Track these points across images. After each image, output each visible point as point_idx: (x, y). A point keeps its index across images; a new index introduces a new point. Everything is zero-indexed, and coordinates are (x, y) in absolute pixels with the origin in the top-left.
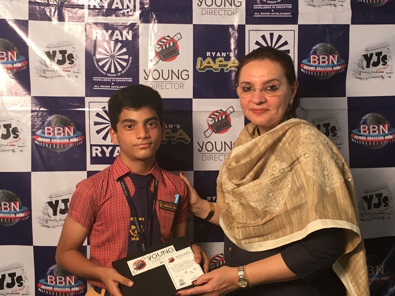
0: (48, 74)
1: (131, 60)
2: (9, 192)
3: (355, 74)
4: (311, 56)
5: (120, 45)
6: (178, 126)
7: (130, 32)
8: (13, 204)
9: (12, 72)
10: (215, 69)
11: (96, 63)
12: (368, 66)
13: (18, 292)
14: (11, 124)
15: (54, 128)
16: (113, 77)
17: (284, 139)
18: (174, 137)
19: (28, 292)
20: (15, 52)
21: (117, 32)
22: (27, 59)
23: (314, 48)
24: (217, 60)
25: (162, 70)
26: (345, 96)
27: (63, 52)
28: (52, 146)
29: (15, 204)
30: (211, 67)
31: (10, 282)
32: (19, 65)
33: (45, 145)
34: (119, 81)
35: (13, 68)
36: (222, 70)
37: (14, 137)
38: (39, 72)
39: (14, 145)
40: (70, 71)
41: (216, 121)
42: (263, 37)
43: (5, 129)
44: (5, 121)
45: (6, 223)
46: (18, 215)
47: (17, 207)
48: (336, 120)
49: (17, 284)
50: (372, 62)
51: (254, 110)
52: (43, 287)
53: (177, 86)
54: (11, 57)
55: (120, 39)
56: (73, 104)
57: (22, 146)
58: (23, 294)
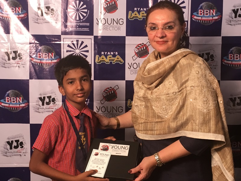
0: (39, 21)
3: (228, 22)
4: (199, 10)
5: (82, 3)
6: (117, 53)
8: (18, 98)
10: (140, 19)
11: (67, 14)
12: (236, 17)
13: (20, 151)
14: (17, 51)
15: (42, 54)
18: (114, 60)
19: (26, 151)
20: (20, 8)
22: (27, 12)
23: (201, 5)
24: (141, 13)
25: (107, 19)
26: (220, 36)
27: (48, 8)
29: (19, 98)
30: (137, 17)
31: (16, 145)
32: (22, 16)
35: (19, 17)
36: (144, 19)
37: (19, 59)
38: (34, 20)
39: (19, 64)
41: (140, 50)
43: (14, 54)
44: (14, 49)
45: (14, 110)
46: (21, 105)
47: (20, 100)
48: (214, 51)
49: (20, 146)
50: (238, 14)
51: (157, 42)
53: (116, 29)
54: (18, 11)
56: (54, 39)
57: (24, 64)
58: (23, 153)
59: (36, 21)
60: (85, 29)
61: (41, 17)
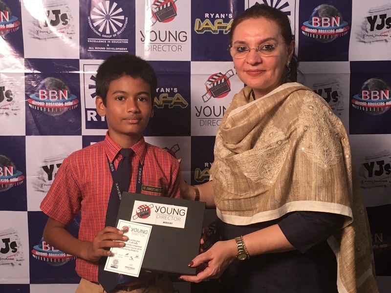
0: (41, 35)
1: (127, 20)
2: (2, 156)
3: (359, 37)
4: (313, 18)
5: (115, 4)
6: (176, 90)
8: (6, 168)
9: (4, 33)
10: (214, 31)
11: (90, 24)
12: (372, 29)
13: (12, 258)
14: (4, 87)
15: (48, 91)
16: (108, 38)
18: (172, 101)
19: (22, 258)
20: (8, 12)
22: (20, 20)
23: (316, 9)
24: (216, 22)
25: (159, 31)
26: (348, 61)
27: (56, 12)
28: (47, 109)
29: (8, 168)
30: (209, 29)
31: (4, 247)
32: (12, 26)
33: (40, 108)
34: (114, 42)
35: (6, 29)
37: (8, 100)
38: (32, 33)
39: (8, 109)
40: (63, 32)
41: (215, 85)
46: (12, 180)
47: (11, 172)
48: (338, 85)
49: (11, 250)
50: (376, 25)
52: (37, 253)
53: (174, 48)
54: (4, 18)
56: (67, 67)
57: (16, 110)
58: (17, 260)
59: (36, 36)
60: (120, 49)
61: (44, 29)
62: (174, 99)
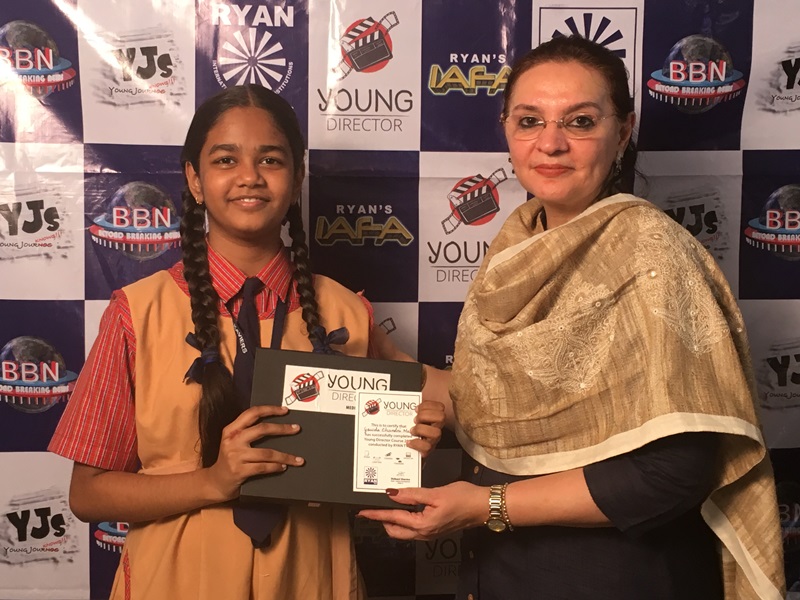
0: (118, 98)
1: (290, 68)
2: (38, 341)
3: (763, 101)
4: (671, 64)
5: (267, 36)
6: (389, 209)
7: (291, 9)
8: (45, 366)
9: (44, 92)
10: (468, 90)
11: (217, 75)
12: (790, 86)
13: (54, 547)
14: (42, 201)
15: (130, 210)
17: (603, 236)
18: (380, 232)
19: (75, 546)
20: (51, 51)
21: (262, 9)
22: (75, 66)
23: (678, 45)
24: (472, 71)
25: (356, 91)
26: (739, 149)
27: (149, 52)
28: (128, 246)
29: (50, 365)
30: (459, 85)
31: (39, 526)
32: (59, 78)
33: (113, 245)
35: (47, 84)
36: (482, 92)
37: (49, 228)
38: (101, 93)
39: (50, 245)
40: (162, 92)
41: (469, 198)
42: (570, 22)
43: (32, 211)
44: (31, 193)
45: (30, 407)
46: (56, 390)
47: (55, 374)
48: (717, 199)
49: (52, 531)
51: (540, 168)
52: (106, 538)
53: (386, 125)
54: (43, 62)
55: (269, 24)
56: (171, 162)
57: (66, 247)
58: (65, 552)
59: (108, 99)
61: (123, 85)
62: (385, 228)
